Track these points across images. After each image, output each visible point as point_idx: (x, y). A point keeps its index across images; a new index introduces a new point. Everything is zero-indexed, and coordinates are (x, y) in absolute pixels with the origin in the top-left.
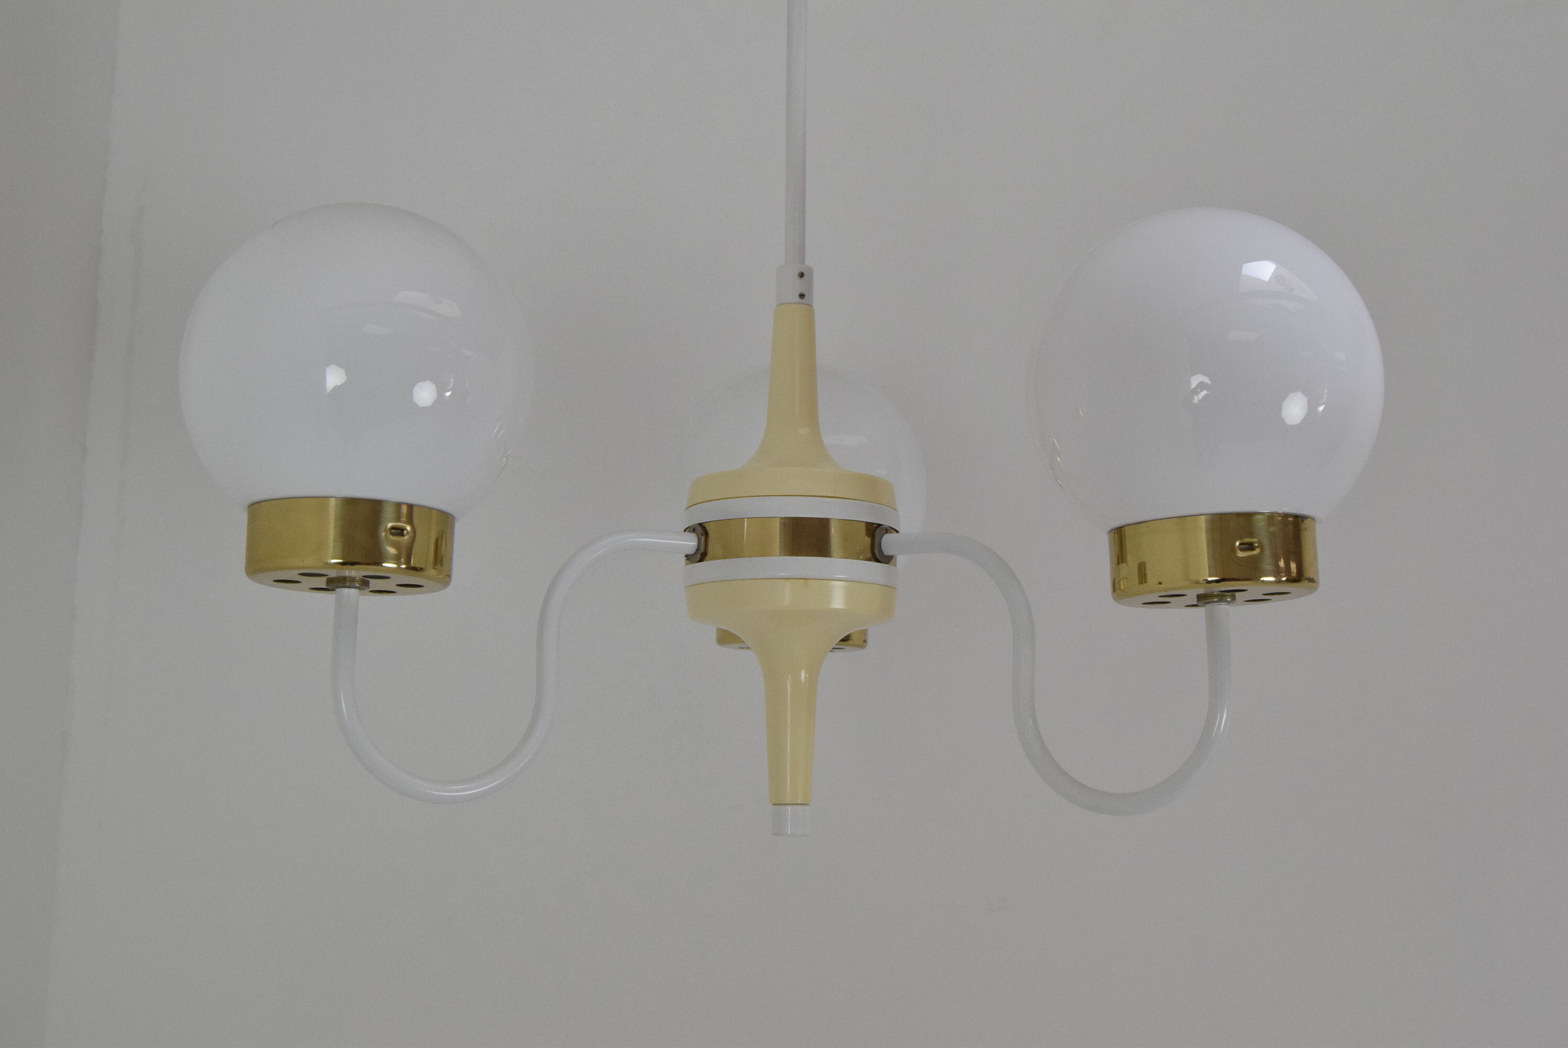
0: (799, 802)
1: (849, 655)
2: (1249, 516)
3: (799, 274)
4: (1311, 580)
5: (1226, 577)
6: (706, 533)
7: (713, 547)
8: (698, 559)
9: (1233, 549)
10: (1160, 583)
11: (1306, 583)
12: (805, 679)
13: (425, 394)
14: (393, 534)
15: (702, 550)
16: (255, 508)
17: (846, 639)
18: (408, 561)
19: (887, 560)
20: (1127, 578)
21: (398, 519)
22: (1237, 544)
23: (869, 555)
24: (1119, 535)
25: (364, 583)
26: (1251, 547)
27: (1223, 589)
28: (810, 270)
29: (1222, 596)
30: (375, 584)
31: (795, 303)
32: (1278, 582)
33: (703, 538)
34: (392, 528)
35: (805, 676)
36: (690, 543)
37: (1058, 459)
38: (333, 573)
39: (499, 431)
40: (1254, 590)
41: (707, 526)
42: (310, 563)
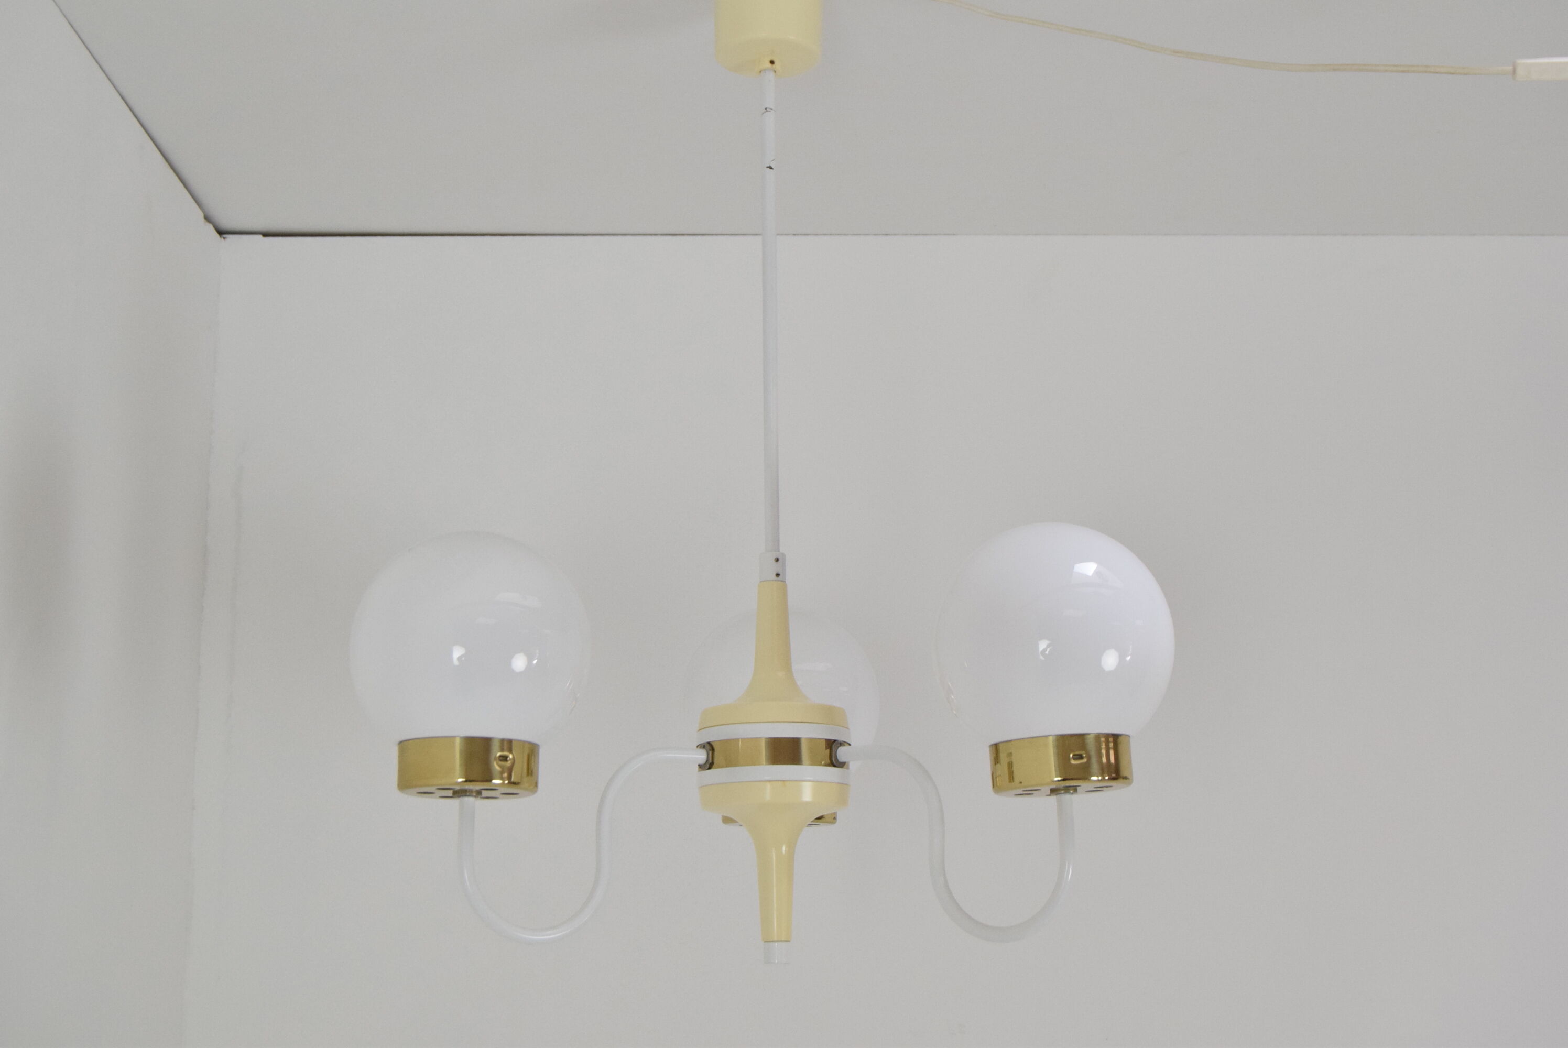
0: (783, 940)
1: (822, 828)
2: (1082, 736)
3: (775, 559)
4: (1125, 778)
5: (1068, 777)
6: (713, 750)
7: (718, 758)
8: (707, 768)
9: (1069, 759)
10: (1021, 783)
11: (1121, 781)
12: (785, 851)
13: (519, 663)
14: (501, 760)
15: (710, 761)
16: (403, 745)
17: (820, 818)
18: (509, 777)
19: (842, 765)
20: (1001, 776)
21: (502, 750)
22: (1071, 755)
23: (828, 761)
24: (996, 747)
25: (479, 793)
26: (1081, 757)
27: (1067, 785)
28: (784, 555)
29: (1067, 789)
30: (485, 793)
31: (773, 581)
32: (1103, 779)
33: (711, 753)
34: (500, 756)
35: (786, 849)
36: (702, 756)
37: (952, 697)
38: (457, 788)
39: (570, 685)
40: (1083, 785)
41: (713, 744)
42: (444, 782)
